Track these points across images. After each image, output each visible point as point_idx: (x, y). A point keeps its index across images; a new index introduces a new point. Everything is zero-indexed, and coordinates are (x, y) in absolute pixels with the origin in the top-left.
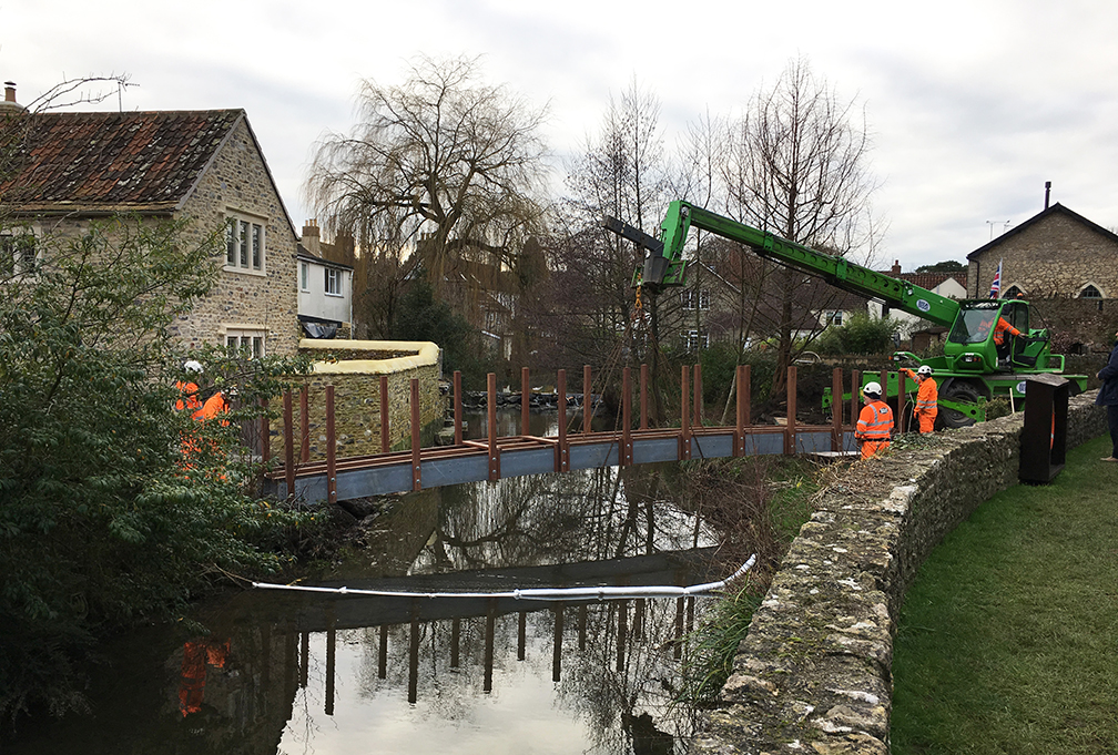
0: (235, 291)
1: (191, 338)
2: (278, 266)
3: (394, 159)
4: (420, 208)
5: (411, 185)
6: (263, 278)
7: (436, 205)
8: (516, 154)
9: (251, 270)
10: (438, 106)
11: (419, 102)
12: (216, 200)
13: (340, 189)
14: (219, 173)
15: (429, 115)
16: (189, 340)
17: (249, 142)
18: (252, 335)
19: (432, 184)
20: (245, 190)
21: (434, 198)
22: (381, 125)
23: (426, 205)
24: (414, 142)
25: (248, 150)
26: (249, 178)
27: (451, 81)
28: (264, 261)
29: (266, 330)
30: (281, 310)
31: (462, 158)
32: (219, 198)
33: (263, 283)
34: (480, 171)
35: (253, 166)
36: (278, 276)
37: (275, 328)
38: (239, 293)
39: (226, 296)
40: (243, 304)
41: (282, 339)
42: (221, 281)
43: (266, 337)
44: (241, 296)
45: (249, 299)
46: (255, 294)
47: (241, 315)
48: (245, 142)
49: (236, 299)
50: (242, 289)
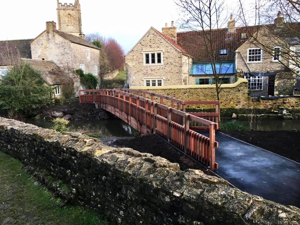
1: (132, 81)
2: (170, 61)
9: (157, 64)
14: (142, 44)
18: (157, 80)
26: (155, 42)
28: (162, 61)
29: (163, 78)
32: (142, 50)
36: (170, 64)
37: (169, 77)
38: (151, 70)
39: (145, 71)
40: (153, 73)
41: (173, 80)
42: (143, 68)
43: (164, 80)
44: (152, 71)
45: (156, 71)
46: (158, 70)
47: (152, 75)
48: (153, 34)
49: (150, 71)
50: (152, 69)
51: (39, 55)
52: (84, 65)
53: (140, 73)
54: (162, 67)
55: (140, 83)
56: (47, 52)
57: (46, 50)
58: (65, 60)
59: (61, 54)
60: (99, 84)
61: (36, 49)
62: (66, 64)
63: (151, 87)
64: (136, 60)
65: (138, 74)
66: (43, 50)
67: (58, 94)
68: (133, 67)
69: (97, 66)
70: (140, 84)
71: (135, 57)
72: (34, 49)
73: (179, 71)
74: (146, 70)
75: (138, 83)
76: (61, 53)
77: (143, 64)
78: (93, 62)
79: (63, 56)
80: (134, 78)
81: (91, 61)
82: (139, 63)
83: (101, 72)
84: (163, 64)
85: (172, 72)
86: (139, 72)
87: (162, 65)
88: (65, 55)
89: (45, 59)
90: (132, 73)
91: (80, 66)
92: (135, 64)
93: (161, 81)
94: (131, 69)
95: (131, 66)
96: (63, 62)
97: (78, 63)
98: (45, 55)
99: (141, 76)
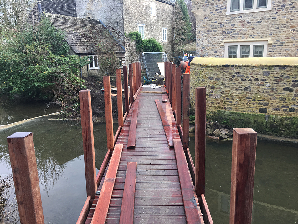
0: (237, 24)
1: (201, 48)
9: (256, 9)
18: (252, 44)
28: (270, 2)
36: (290, 7)
37: (282, 39)
38: (241, 24)
39: (228, 27)
40: (245, 29)
41: (291, 45)
42: (225, 21)
43: (269, 45)
44: (243, 25)
45: (252, 25)
46: (258, 22)
47: (242, 34)
49: (238, 27)
50: (244, 21)
51: (84, 12)
52: (144, 26)
53: (219, 31)
54: (268, 15)
55: (216, 52)
56: (94, 7)
57: (92, 5)
58: (114, 18)
59: (110, 9)
60: (168, 55)
61: (81, 3)
62: (116, 24)
63: (238, 60)
65: (213, 33)
66: (89, 5)
67: (94, 68)
68: (205, 18)
69: (166, 29)
70: (217, 54)
72: (79, 3)
74: (231, 24)
75: (212, 52)
76: (109, 7)
77: (225, 11)
78: (159, 23)
79: (112, 11)
80: (205, 42)
81: (157, 21)
82: (217, 10)
83: (172, 37)
84: (270, 9)
85: (292, 27)
86: (216, 28)
87: (268, 11)
88: (115, 10)
89: (91, 18)
91: (138, 27)
92: (208, 13)
93: (262, 46)
95: (202, 18)
96: (111, 21)
97: (134, 23)
98: (91, 13)
99: (219, 37)
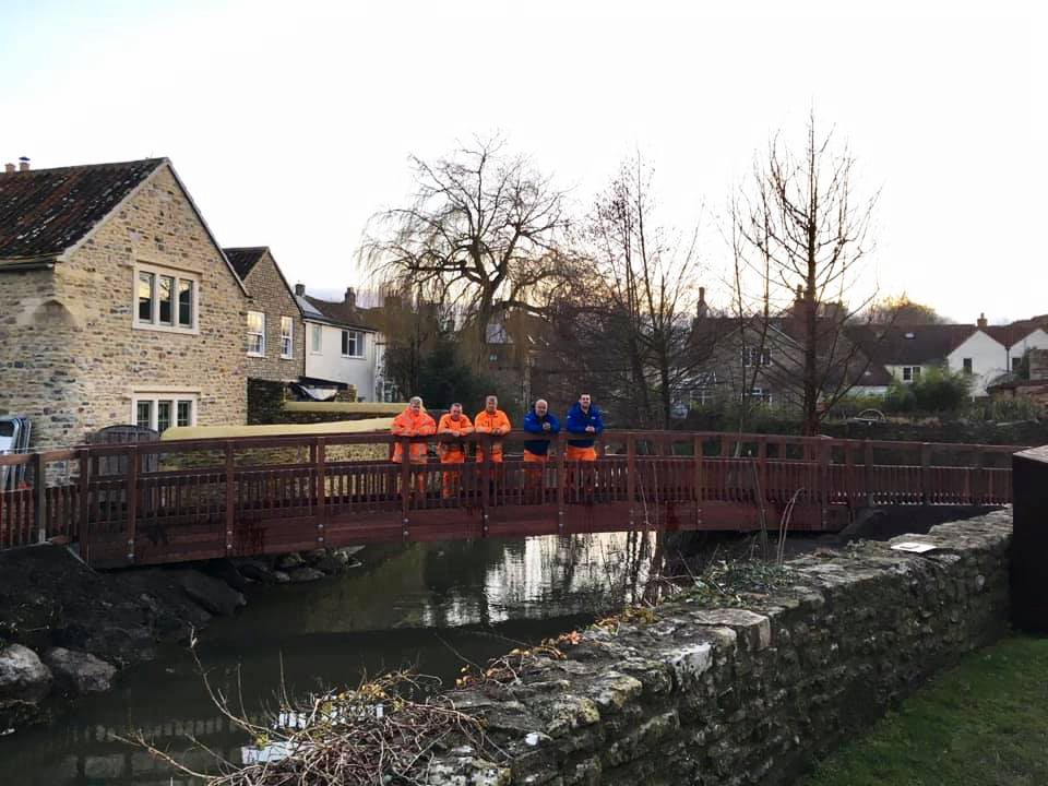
0: (150, 351)
1: (80, 402)
2: (217, 324)
3: (438, 226)
4: (465, 271)
5: (455, 251)
6: (194, 336)
7: (480, 268)
8: (562, 217)
9: (178, 328)
10: (479, 172)
11: (462, 170)
12: (124, 252)
13: (388, 257)
14: (127, 223)
15: (470, 182)
16: (77, 404)
17: (177, 191)
18: (176, 399)
19: (477, 249)
20: (168, 242)
21: (478, 262)
22: (426, 194)
23: (473, 269)
24: (460, 209)
25: (174, 201)
26: (175, 230)
27: (492, 149)
28: (196, 319)
29: (198, 393)
30: (222, 371)
31: (508, 222)
32: (129, 250)
33: (194, 342)
34: (527, 234)
35: (181, 218)
36: (218, 334)
37: (213, 390)
38: (157, 352)
39: (136, 356)
40: (164, 365)
41: (223, 402)
42: (129, 340)
43: (199, 400)
44: (160, 356)
45: (173, 359)
46: (181, 355)
47: (158, 375)
48: (170, 193)
49: (154, 361)
50: (161, 349)
53: (116, 365)
55: (113, 415)
64: (105, 298)
65: (105, 365)
68: (89, 326)
70: (116, 419)
71: (98, 277)
73: (239, 368)
74: (140, 350)
75: (105, 416)
77: (130, 319)
80: (89, 387)
82: (115, 312)
84: (198, 333)
86: (111, 355)
90: (80, 359)
92: (96, 314)
93: (188, 404)
94: (80, 336)
95: (81, 323)
99: (118, 378)
